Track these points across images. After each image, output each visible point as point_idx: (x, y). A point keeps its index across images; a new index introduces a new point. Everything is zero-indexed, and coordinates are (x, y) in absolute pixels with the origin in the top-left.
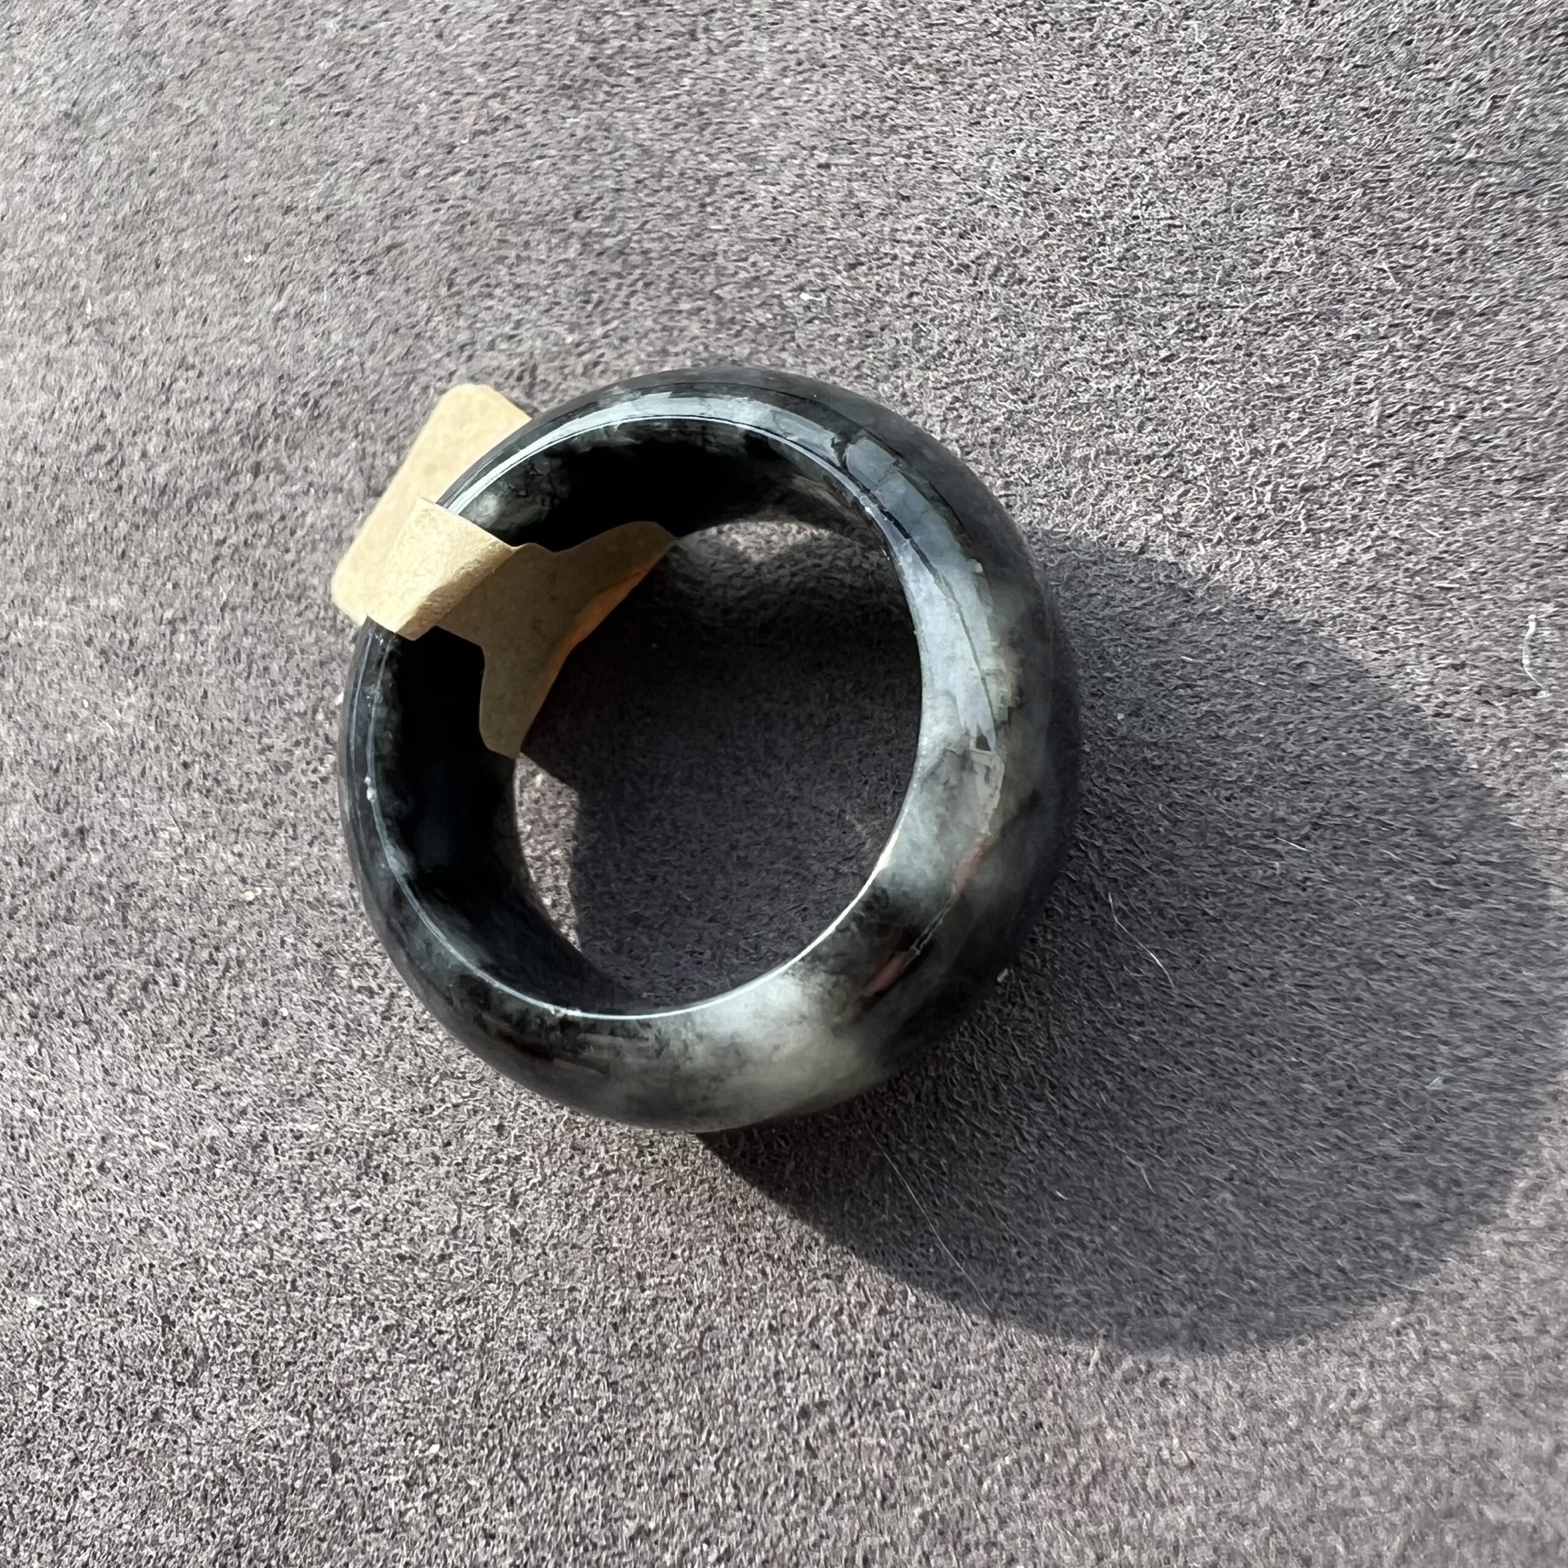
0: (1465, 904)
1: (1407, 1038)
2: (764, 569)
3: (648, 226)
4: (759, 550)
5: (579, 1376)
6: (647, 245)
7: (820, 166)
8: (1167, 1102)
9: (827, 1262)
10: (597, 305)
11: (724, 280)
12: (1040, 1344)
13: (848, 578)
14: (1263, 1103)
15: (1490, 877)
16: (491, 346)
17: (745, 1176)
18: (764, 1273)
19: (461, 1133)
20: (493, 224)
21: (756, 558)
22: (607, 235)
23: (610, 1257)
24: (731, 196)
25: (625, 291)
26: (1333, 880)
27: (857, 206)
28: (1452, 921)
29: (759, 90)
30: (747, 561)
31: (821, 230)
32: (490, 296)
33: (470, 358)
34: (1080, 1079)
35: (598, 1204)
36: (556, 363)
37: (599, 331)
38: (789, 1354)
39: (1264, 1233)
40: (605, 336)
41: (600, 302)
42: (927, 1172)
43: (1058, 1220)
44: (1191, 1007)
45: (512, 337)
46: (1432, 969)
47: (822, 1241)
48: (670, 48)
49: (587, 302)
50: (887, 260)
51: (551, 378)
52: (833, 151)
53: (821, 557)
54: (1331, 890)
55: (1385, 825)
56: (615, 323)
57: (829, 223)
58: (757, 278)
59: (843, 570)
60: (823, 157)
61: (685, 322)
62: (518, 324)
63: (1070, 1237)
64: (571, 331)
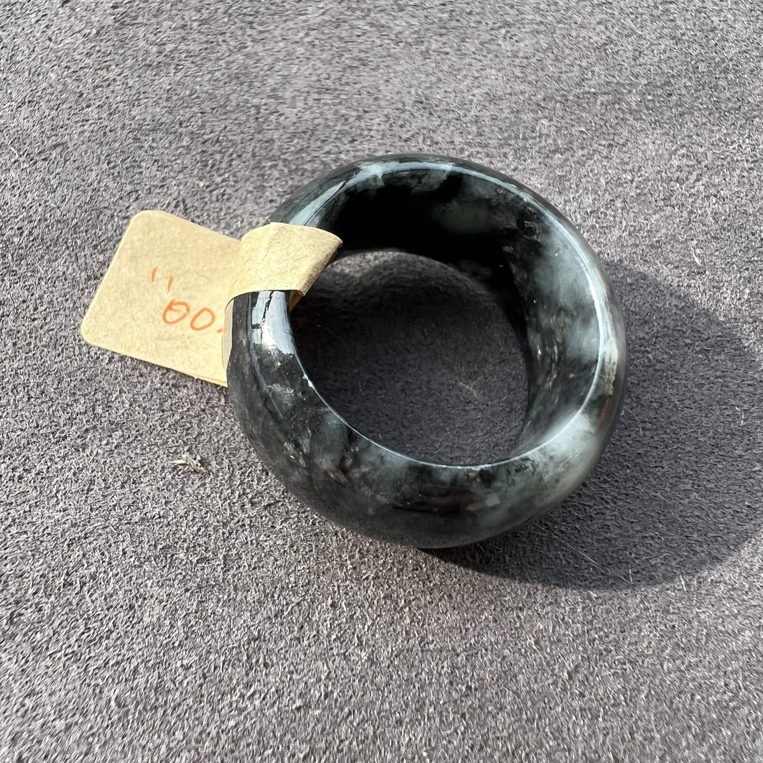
0: (719, 354)
1: (725, 409)
2: (364, 280)
3: (228, 128)
4: (358, 272)
5: (441, 721)
6: (230, 138)
7: (315, 100)
8: (654, 464)
9: (546, 597)
10: (212, 167)
11: (284, 151)
12: (657, 590)
13: (411, 277)
14: (689, 452)
15: (722, 341)
16: (150, 191)
17: (486, 572)
18: (518, 617)
19: (308, 619)
20: (125, 132)
21: (358, 275)
22: (204, 134)
23: (431, 647)
24: (272, 113)
25: (226, 159)
26: (672, 357)
27: (343, 116)
28: (717, 361)
29: (266, 68)
30: (353, 277)
31: (328, 126)
32: (139, 167)
33: (137, 199)
34: (616, 468)
35: (412, 621)
36: (198, 196)
37: (219, 180)
38: (549, 650)
39: (715, 503)
40: (224, 181)
41: (213, 165)
42: (573, 534)
43: (637, 531)
44: (645, 422)
45: (162, 186)
46: (720, 380)
47: (540, 587)
48: (206, 49)
49: (206, 166)
50: (369, 138)
51: (196, 204)
52: (319, 93)
53: (392, 269)
54: (672, 361)
55: (680, 331)
56: (227, 175)
57: (331, 124)
58: (302, 149)
59: (405, 273)
60: (316, 96)
61: (269, 172)
62: (164, 179)
63: (646, 537)
64: (201, 180)
